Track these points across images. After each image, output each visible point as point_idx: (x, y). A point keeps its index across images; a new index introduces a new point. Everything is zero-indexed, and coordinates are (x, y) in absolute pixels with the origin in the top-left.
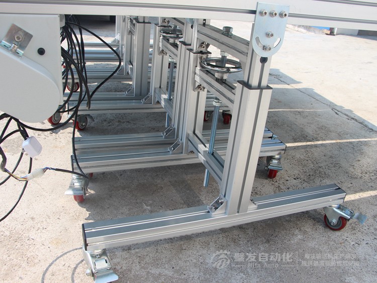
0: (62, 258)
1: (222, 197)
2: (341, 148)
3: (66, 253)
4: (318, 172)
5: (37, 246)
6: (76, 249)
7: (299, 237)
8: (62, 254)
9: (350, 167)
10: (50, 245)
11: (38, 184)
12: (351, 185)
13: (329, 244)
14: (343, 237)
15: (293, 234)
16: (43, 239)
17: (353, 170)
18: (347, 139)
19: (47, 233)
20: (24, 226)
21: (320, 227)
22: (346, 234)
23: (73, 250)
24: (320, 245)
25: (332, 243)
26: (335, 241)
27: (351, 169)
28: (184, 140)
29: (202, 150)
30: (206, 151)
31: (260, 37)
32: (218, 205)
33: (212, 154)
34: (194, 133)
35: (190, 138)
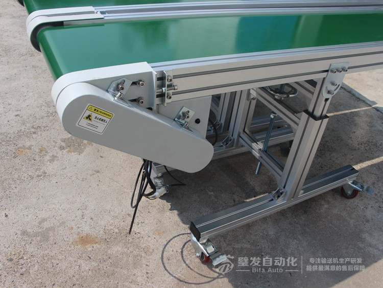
0: (168, 245)
1: (282, 188)
2: (339, 121)
3: (169, 241)
4: (326, 147)
5: (146, 239)
6: (175, 237)
7: (326, 206)
8: (166, 242)
9: (349, 140)
10: (154, 236)
11: (116, 182)
12: (353, 157)
13: (347, 210)
14: (355, 203)
15: (321, 205)
16: (147, 232)
17: (351, 142)
18: (341, 111)
19: (147, 226)
20: (126, 222)
21: (338, 196)
22: (357, 201)
23: (174, 238)
24: (341, 211)
25: (349, 209)
26: (350, 207)
27: (350, 141)
28: (235, 136)
29: (257, 148)
30: (260, 149)
31: (328, 86)
32: (279, 194)
33: (265, 151)
34: (244, 131)
35: (242, 135)
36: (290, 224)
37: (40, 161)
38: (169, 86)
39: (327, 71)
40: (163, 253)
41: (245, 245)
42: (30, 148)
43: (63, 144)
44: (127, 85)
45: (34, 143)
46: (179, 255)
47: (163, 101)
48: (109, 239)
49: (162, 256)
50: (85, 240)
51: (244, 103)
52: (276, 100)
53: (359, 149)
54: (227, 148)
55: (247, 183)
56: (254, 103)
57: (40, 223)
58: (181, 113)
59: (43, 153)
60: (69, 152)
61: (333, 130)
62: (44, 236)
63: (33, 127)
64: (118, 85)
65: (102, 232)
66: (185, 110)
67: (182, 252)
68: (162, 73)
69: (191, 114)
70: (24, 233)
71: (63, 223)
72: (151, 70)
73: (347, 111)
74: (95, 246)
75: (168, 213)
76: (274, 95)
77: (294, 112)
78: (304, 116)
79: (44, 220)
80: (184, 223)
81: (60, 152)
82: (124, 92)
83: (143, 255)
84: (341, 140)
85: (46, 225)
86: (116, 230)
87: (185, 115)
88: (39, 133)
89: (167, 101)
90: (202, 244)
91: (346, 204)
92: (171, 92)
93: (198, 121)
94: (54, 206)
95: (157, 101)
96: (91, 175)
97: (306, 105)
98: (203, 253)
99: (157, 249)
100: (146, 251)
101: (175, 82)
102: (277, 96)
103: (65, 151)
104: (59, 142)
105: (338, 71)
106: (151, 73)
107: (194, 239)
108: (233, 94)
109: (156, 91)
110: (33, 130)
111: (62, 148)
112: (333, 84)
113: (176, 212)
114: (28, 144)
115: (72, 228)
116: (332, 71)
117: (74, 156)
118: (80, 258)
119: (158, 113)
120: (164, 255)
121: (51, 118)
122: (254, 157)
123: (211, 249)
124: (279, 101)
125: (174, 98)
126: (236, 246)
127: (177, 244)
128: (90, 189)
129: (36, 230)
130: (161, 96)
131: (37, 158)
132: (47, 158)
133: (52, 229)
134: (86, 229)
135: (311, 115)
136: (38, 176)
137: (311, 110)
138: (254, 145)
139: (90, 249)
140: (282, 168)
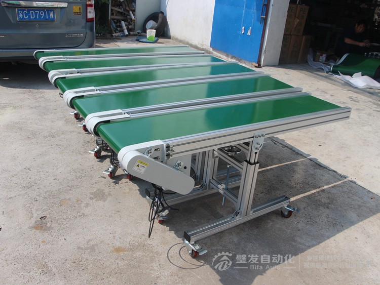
0: (170, 250)
1: (238, 210)
2: (282, 170)
3: (171, 248)
4: (272, 187)
5: (156, 247)
6: (174, 245)
7: (271, 223)
8: (169, 248)
9: (289, 182)
10: (161, 246)
12: (291, 192)
13: (285, 225)
14: (291, 221)
16: (156, 243)
20: (142, 239)
28: (207, 182)
29: (221, 188)
30: (223, 188)
31: (255, 145)
32: (237, 214)
33: (227, 189)
34: (213, 178)
35: (211, 181)
36: (247, 234)
37: (79, 207)
38: (172, 150)
39: (253, 137)
40: (168, 254)
41: (219, 248)
42: (69, 199)
43: (92, 196)
44: (153, 150)
45: (71, 197)
46: (178, 254)
47: (168, 158)
48: (133, 248)
49: (168, 255)
50: (118, 250)
51: (211, 160)
52: (229, 156)
53: (295, 187)
54: (202, 190)
55: (218, 213)
56: (217, 159)
57: (88, 242)
58: (177, 164)
59: (79, 202)
60: (97, 200)
61: (277, 177)
62: (92, 249)
63: (68, 186)
64: (148, 151)
65: (128, 245)
66: (179, 162)
67: (180, 253)
68: (168, 144)
69: (182, 164)
70: (79, 248)
71: (103, 241)
72: (163, 143)
73: (288, 163)
74: (125, 253)
75: (168, 233)
76: (228, 154)
77: (240, 162)
78: (245, 163)
79: (89, 241)
80: (179, 237)
81: (91, 201)
82: (151, 154)
83: (156, 256)
84: (283, 182)
85: (92, 243)
86: (137, 244)
87: (179, 165)
88: (74, 190)
89: (171, 158)
90: (192, 245)
91: (285, 222)
92: (172, 153)
93: (185, 168)
94: (94, 232)
95: (166, 158)
96: (114, 214)
97: (246, 157)
98: (193, 250)
99: (164, 252)
100: (157, 253)
101: (174, 148)
102: (230, 154)
103: (94, 200)
104: (89, 195)
105: (259, 136)
106: (163, 145)
107: (187, 242)
108: (204, 153)
109: (166, 153)
110: (69, 188)
111: (91, 198)
112: (258, 144)
113: (173, 232)
114: (68, 197)
115: (109, 244)
116: (256, 137)
117: (101, 203)
118: (117, 259)
119: (166, 164)
120: (169, 255)
121: (79, 180)
122: (221, 194)
123: (197, 247)
124: (231, 157)
125: (174, 156)
126: (213, 248)
127: (176, 249)
128: (116, 222)
129: (86, 246)
130: (168, 155)
131: (76, 205)
132: (83, 205)
133: (96, 245)
134: (118, 244)
135: (249, 162)
136: (80, 216)
137: (248, 160)
138: (219, 186)
139: (122, 255)
140: (237, 197)
